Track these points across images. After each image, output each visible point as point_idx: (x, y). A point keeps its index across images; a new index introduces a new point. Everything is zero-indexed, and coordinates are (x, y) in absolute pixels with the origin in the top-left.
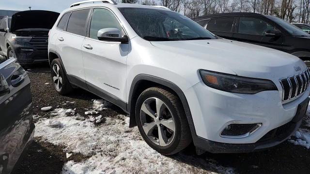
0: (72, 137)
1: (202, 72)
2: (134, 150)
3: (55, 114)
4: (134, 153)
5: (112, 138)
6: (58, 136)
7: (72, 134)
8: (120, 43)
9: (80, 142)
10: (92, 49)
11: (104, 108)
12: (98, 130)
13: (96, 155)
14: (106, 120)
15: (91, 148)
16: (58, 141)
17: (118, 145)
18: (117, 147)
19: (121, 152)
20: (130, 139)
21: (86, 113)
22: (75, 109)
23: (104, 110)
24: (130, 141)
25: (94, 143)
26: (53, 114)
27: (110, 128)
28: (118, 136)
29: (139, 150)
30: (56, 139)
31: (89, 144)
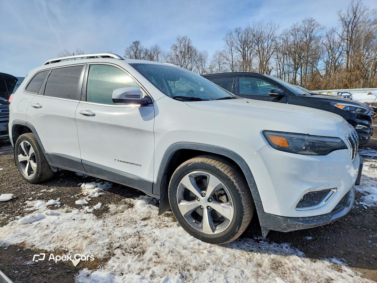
0: (70, 237)
1: (266, 133)
2: (165, 241)
3: (31, 209)
4: (167, 244)
5: (129, 230)
6: (50, 238)
7: (69, 232)
8: (140, 105)
9: (85, 242)
10: (94, 115)
11: (100, 194)
12: (104, 222)
13: (116, 256)
14: (109, 208)
15: (105, 248)
16: (52, 245)
17: (140, 238)
18: (141, 240)
19: (149, 246)
20: (153, 227)
21: (77, 202)
22: (59, 199)
23: (100, 196)
24: (154, 230)
25: (107, 240)
26: (28, 209)
27: (119, 217)
28: (135, 226)
29: (171, 240)
30: (47, 242)
31: (100, 242)
